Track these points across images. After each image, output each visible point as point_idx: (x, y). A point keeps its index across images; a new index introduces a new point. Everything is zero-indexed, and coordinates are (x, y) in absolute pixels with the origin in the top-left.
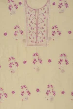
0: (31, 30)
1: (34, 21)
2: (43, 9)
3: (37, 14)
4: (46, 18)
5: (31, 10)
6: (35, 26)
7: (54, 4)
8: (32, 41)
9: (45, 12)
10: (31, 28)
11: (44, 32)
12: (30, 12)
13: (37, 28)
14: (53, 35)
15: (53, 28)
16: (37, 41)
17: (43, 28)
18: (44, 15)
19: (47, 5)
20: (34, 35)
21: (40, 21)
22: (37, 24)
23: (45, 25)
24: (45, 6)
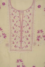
0: (14, 34)
1: (18, 24)
2: (28, 11)
3: (21, 16)
4: (31, 21)
5: (15, 11)
6: (19, 29)
7: (39, 7)
8: (15, 47)
9: (30, 14)
10: (15, 32)
11: (29, 36)
12: (13, 13)
13: (21, 31)
14: (38, 40)
15: (39, 32)
16: (21, 46)
17: (28, 32)
18: (29, 18)
19: (32, 7)
20: (18, 40)
21: (25, 24)
22: (21, 27)
23: (30, 28)
24: (31, 8)
